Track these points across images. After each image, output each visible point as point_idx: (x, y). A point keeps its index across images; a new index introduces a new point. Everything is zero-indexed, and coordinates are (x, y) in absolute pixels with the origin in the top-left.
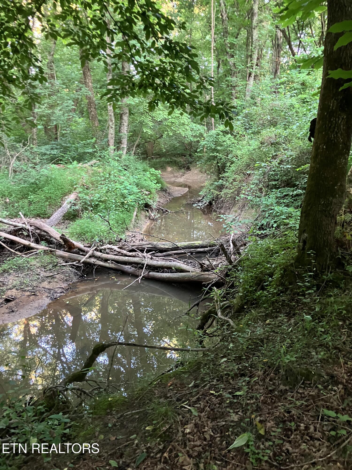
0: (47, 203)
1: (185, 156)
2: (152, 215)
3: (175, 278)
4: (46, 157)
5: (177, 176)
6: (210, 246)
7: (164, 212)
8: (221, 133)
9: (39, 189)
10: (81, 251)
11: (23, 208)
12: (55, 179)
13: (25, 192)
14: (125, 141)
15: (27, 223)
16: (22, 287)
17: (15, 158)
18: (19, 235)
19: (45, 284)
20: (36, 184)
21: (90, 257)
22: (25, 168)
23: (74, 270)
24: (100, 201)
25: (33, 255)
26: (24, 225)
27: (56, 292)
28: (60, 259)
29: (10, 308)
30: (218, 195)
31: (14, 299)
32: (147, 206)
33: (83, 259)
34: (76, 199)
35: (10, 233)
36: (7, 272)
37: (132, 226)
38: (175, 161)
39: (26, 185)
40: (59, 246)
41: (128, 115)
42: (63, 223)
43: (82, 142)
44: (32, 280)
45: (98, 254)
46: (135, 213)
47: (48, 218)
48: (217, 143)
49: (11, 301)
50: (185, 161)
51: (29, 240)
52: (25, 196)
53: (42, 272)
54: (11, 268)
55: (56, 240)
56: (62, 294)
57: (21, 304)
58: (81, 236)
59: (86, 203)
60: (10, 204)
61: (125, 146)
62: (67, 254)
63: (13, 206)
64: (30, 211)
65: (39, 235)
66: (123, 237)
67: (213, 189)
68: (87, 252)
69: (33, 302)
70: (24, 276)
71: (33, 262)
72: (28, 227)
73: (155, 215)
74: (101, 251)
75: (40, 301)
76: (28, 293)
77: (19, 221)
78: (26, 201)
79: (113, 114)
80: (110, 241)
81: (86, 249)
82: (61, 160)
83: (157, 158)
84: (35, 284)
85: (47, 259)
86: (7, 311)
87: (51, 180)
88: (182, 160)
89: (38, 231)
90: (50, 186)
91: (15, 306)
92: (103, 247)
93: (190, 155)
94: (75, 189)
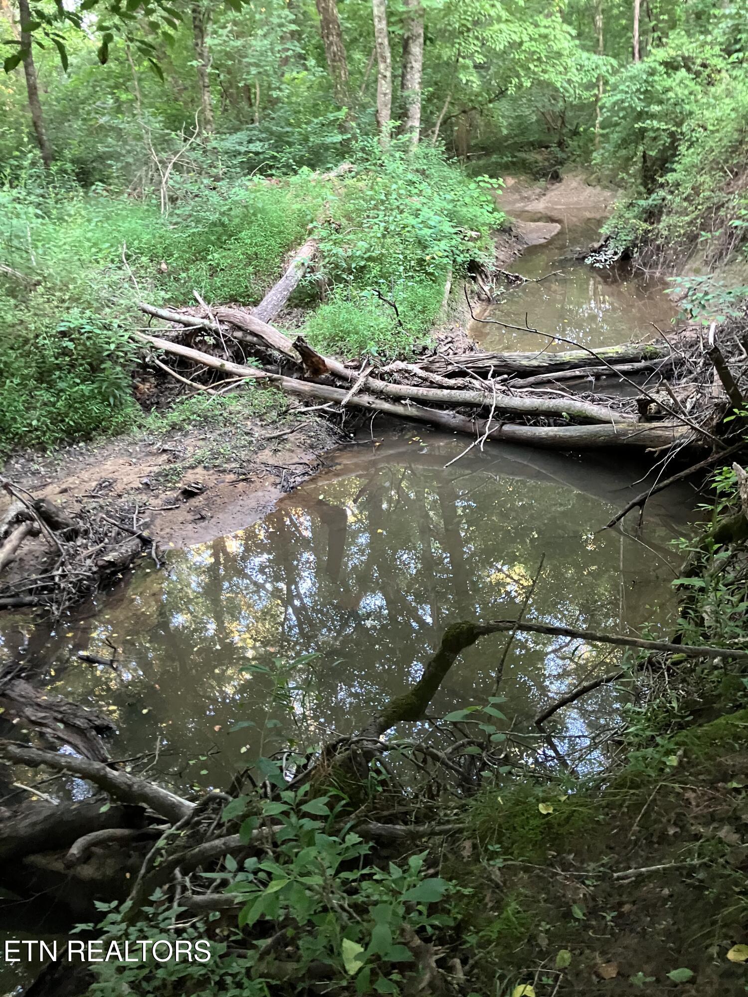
0: (251, 269)
1: (547, 147)
2: (486, 288)
3: (571, 437)
4: (240, 159)
5: (528, 198)
6: (645, 358)
7: (510, 282)
8: (662, 69)
9: (231, 236)
10: (338, 379)
11: (198, 283)
12: (263, 210)
13: (201, 244)
14: (415, 111)
15: (212, 317)
16: (217, 462)
17: (170, 166)
18: (196, 344)
19: (266, 455)
20: (223, 225)
21: (361, 391)
22: (195, 189)
23: (325, 423)
24: (370, 259)
25: (230, 390)
26: (206, 322)
27: (292, 474)
28: (293, 398)
29: (196, 510)
30: (647, 232)
31: (202, 491)
32: (474, 267)
33: (347, 397)
34: (314, 256)
35: (176, 340)
36: (180, 429)
37: (442, 315)
38: (524, 161)
39: (200, 229)
40: (289, 367)
41: (422, 40)
42: (289, 314)
43: (316, 121)
44: (236, 447)
45: (378, 384)
46: (448, 286)
47: (256, 303)
48: (649, 96)
49: (196, 494)
50: (547, 160)
51: (221, 356)
52: (201, 255)
53: (256, 429)
54: (188, 420)
55: (282, 352)
56: (306, 478)
57: (219, 501)
58: (334, 341)
59: (337, 266)
60: (169, 275)
61: (417, 123)
62: (306, 387)
63: (177, 280)
64: (214, 289)
65: (241, 342)
66: (428, 342)
67: (635, 217)
68: (353, 381)
69: (245, 498)
70: (219, 438)
71: (235, 406)
72: (215, 325)
73: (491, 289)
74: (383, 379)
75: (260, 494)
76: (232, 477)
77: (192, 313)
78: (204, 265)
79: (386, 42)
80: (400, 354)
81: (349, 373)
82: (271, 167)
83: (479, 158)
84: (243, 454)
85: (263, 397)
86: (190, 517)
87: (254, 214)
88: (539, 158)
89: (239, 334)
90: (255, 227)
91: (207, 505)
92: (387, 368)
93: (560, 144)
94: (310, 232)
